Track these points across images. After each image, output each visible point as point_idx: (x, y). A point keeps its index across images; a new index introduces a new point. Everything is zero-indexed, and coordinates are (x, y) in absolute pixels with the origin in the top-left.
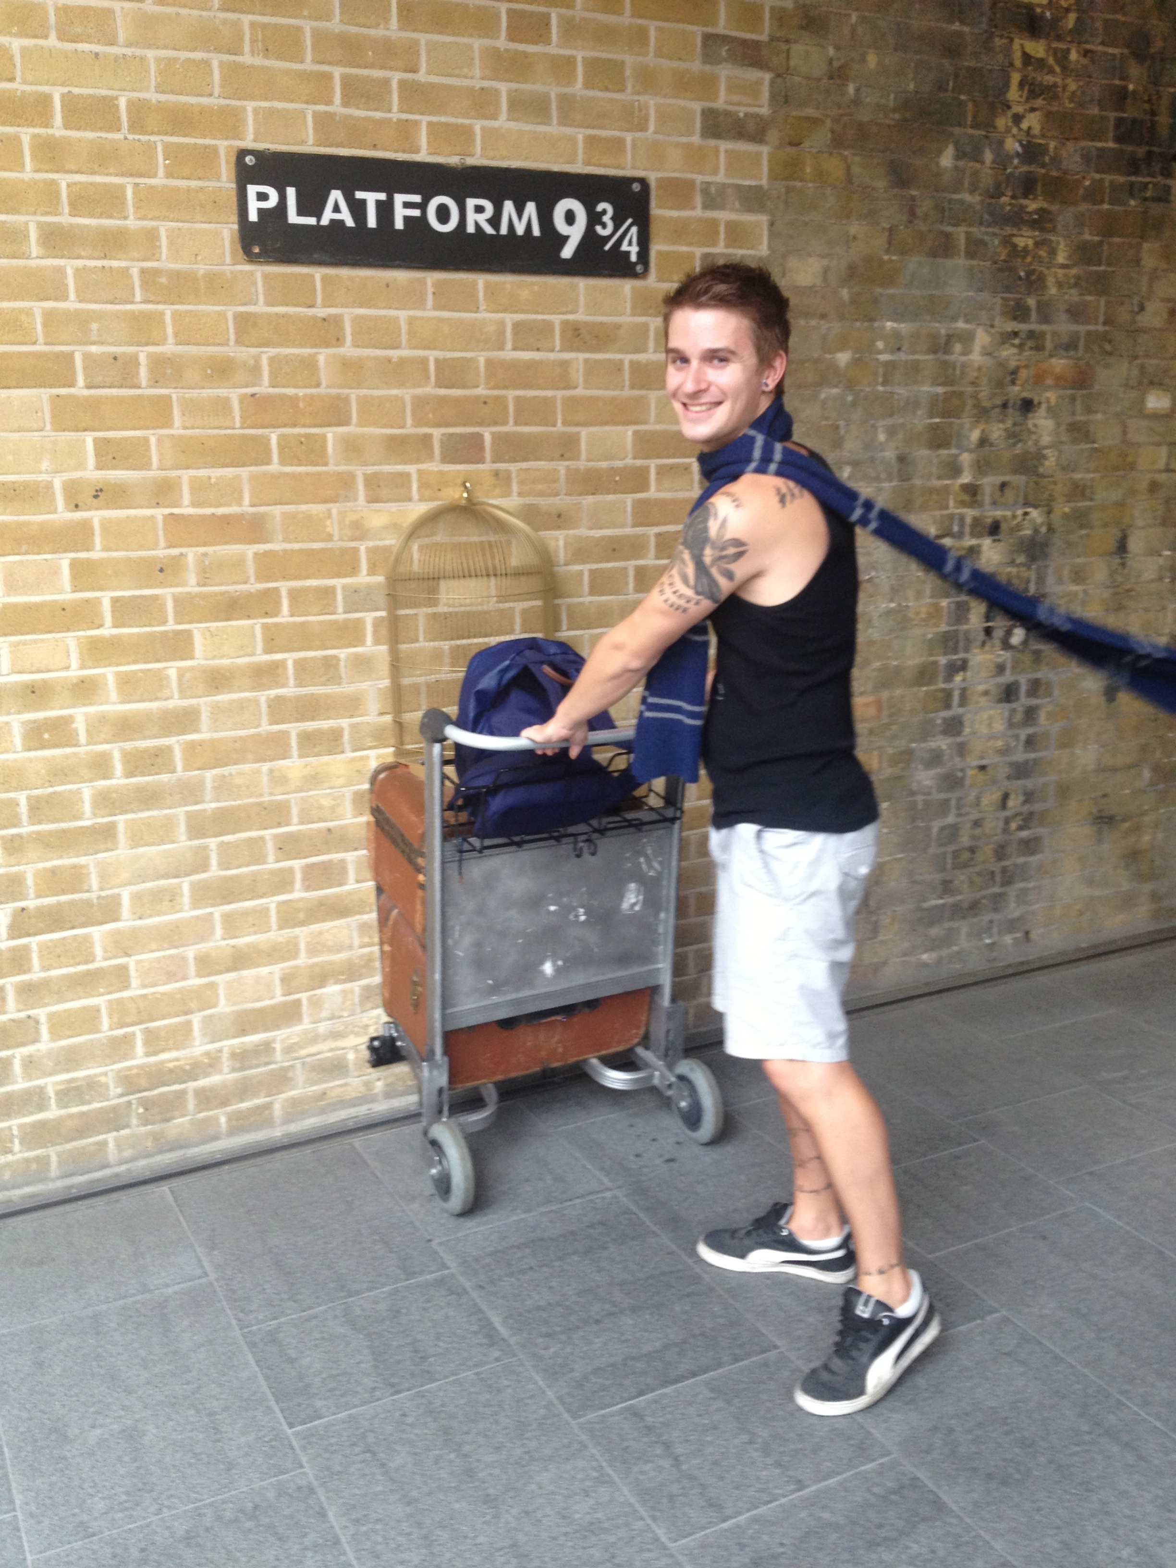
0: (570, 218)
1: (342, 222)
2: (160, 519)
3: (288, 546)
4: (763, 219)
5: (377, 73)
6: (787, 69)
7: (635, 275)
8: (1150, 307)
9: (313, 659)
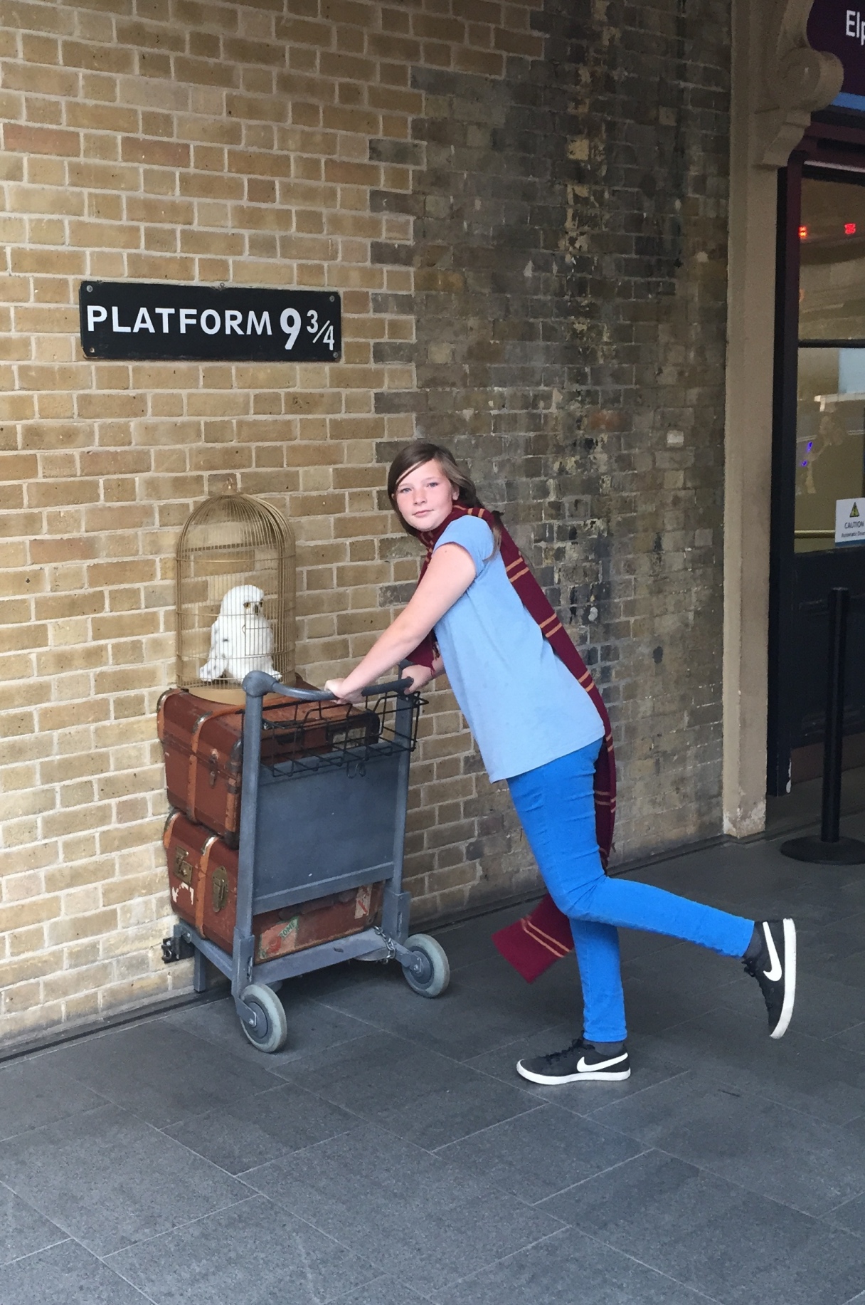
0: (291, 321)
1: (147, 329)
2: (28, 543)
3: (109, 560)
4: (412, 318)
5: (167, 226)
6: (425, 213)
7: (332, 360)
8: (666, 370)
9: (125, 643)
